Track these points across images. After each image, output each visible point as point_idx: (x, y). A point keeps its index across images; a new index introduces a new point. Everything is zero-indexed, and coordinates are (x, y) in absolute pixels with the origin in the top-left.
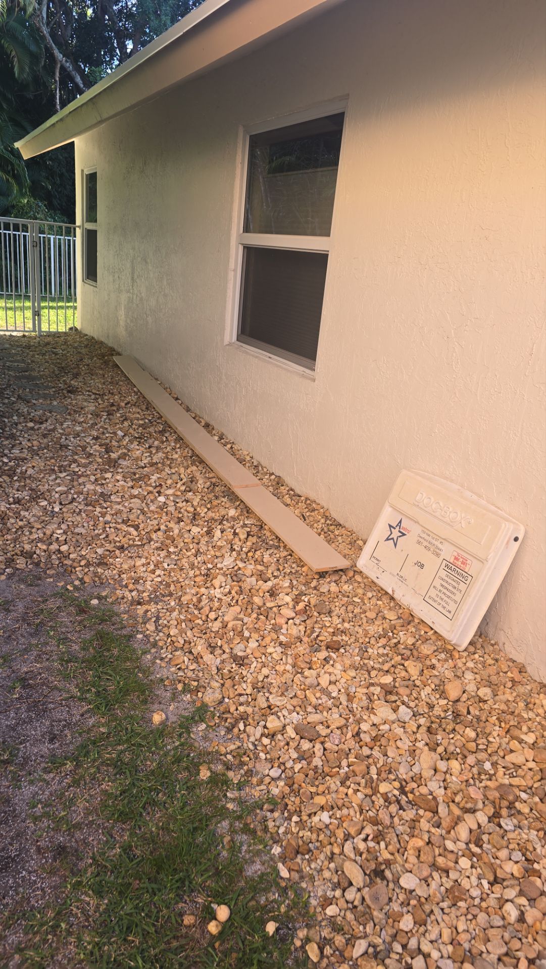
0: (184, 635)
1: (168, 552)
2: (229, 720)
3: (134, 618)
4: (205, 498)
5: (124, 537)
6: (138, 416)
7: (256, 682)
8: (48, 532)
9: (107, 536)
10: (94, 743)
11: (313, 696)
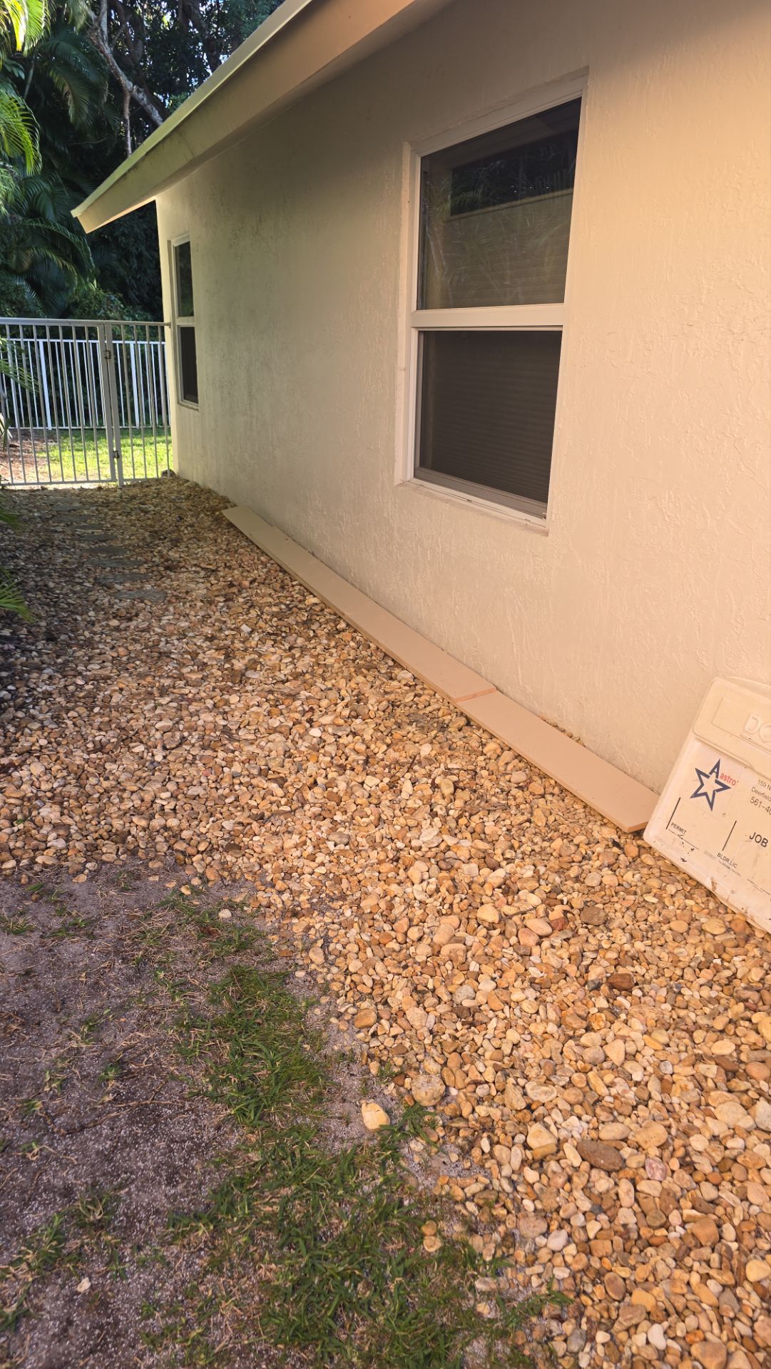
0: (371, 971)
1: (333, 821)
2: (462, 1133)
3: (288, 940)
4: (382, 728)
5: (263, 798)
6: (270, 600)
7: (500, 1057)
8: (148, 798)
9: (237, 799)
10: (242, 1185)
11: (600, 1081)
